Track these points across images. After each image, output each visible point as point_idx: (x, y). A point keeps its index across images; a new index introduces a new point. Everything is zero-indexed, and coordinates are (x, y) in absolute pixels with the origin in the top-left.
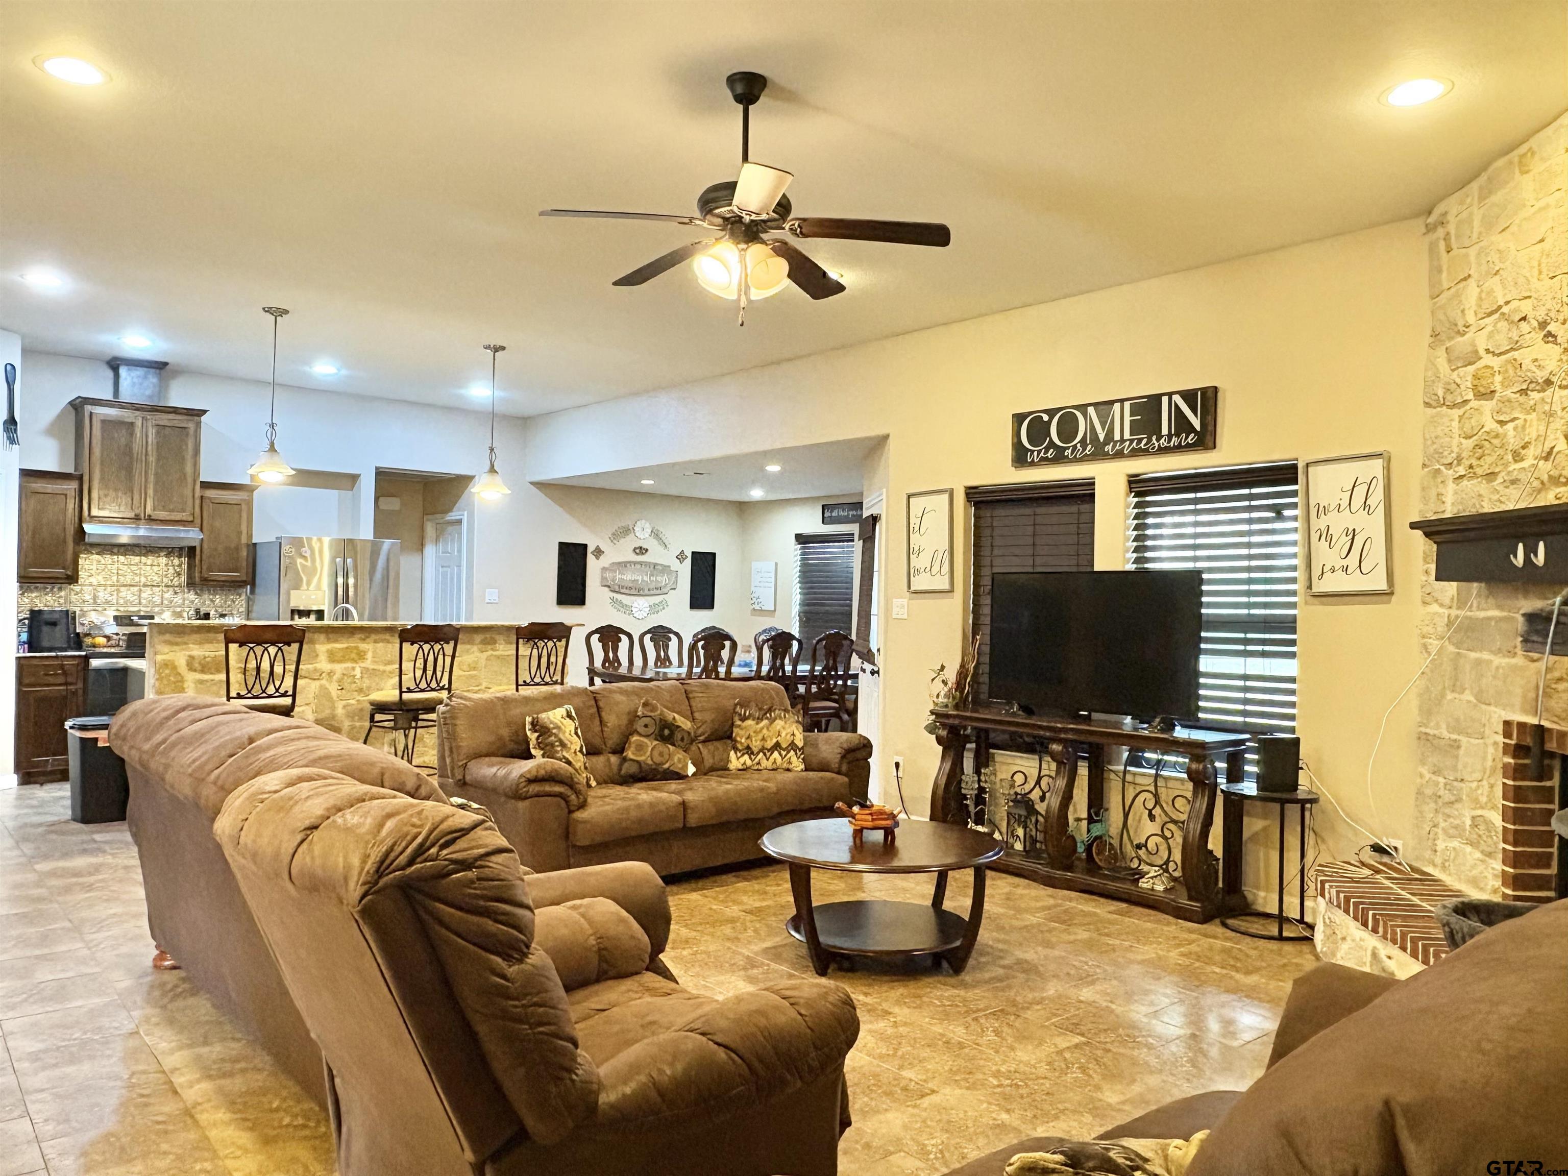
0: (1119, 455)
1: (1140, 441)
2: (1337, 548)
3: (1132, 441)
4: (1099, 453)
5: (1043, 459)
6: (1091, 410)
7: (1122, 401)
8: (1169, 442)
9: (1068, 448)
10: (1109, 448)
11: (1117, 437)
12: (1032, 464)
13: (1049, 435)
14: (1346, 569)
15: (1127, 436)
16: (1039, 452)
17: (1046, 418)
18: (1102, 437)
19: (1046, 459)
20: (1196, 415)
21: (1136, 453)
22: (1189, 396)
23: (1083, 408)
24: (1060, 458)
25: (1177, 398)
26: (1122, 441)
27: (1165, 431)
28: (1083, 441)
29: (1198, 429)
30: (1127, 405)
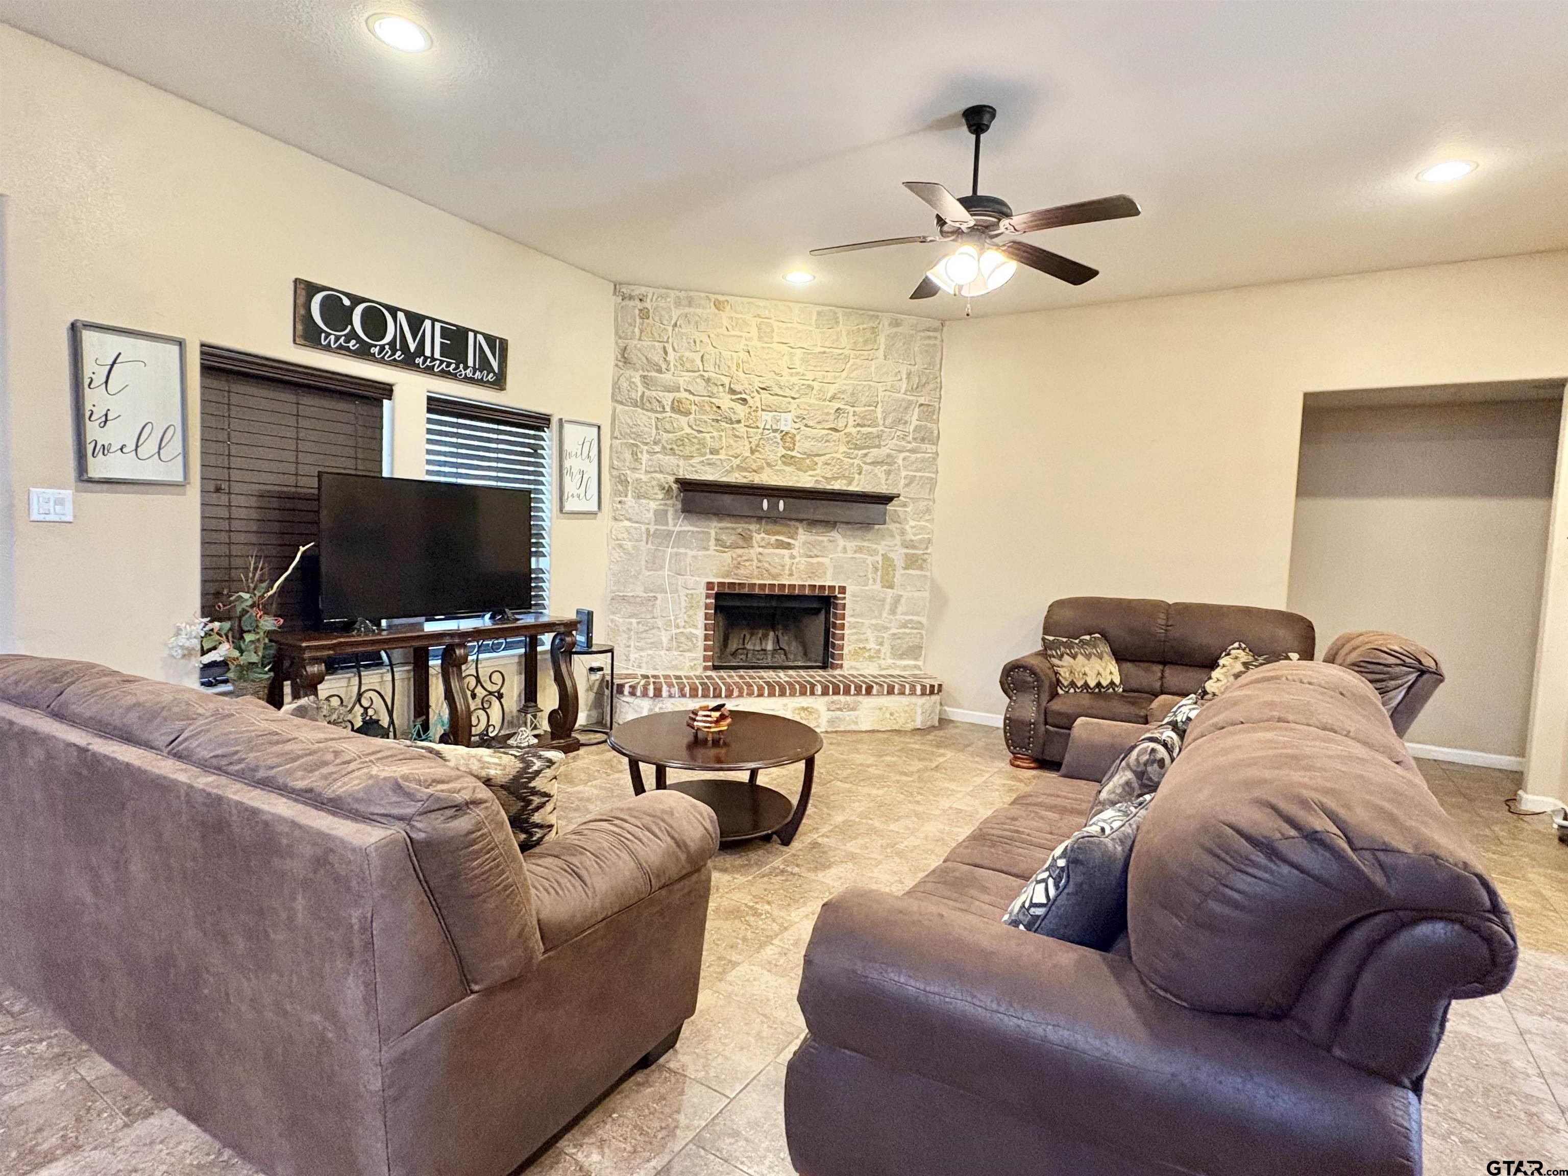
0: (429, 370)
1: (449, 365)
2: (575, 481)
3: (442, 362)
4: (409, 361)
5: (341, 347)
6: (401, 315)
7: (434, 321)
8: (474, 374)
9: (375, 346)
10: (419, 360)
11: (428, 353)
12: (327, 348)
13: (352, 324)
14: (579, 496)
15: (437, 355)
16: (337, 338)
17: (346, 302)
18: (412, 347)
19: (348, 349)
20: (495, 358)
21: (445, 374)
22: (490, 339)
23: (393, 311)
24: (363, 353)
25: (480, 337)
26: (433, 359)
27: (470, 363)
28: (392, 344)
29: (496, 371)
30: (438, 326)
